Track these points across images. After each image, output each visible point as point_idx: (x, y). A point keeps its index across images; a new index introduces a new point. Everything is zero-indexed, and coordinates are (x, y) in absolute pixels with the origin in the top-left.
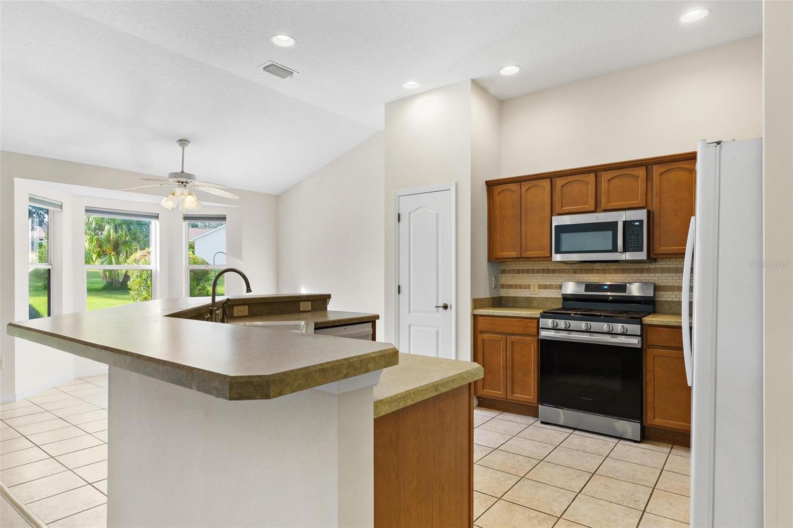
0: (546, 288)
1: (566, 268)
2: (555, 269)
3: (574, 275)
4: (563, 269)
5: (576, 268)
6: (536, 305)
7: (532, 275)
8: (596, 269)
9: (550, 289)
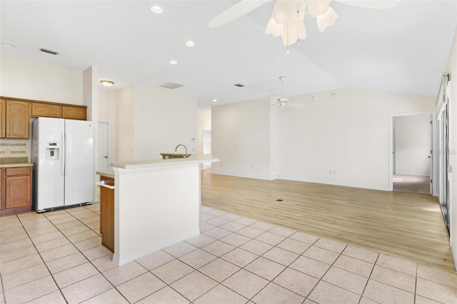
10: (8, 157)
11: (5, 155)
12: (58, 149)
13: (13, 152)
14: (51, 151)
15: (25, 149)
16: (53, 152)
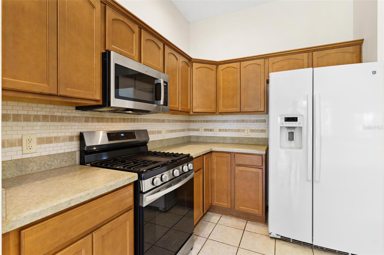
0: (51, 142)
1: (77, 115)
2: (63, 116)
3: (86, 124)
4: (74, 117)
5: (88, 116)
6: (35, 168)
7: (25, 123)
8: (106, 118)
9: (57, 142)
10: (247, 137)
11: (245, 134)
12: (301, 128)
13: (252, 131)
14: (290, 131)
15: (265, 127)
16: (292, 133)
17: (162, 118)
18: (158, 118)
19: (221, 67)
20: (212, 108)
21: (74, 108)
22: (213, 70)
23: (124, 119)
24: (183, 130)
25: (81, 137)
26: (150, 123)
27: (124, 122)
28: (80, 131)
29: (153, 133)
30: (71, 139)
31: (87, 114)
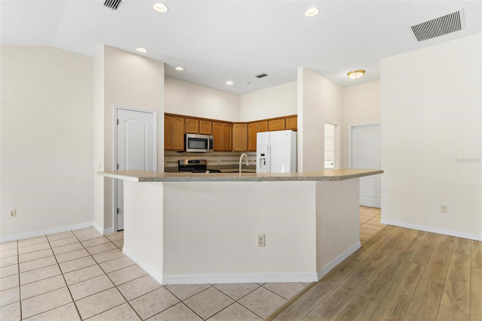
1: (178, 154)
2: (175, 155)
17: (217, 154)
18: (214, 154)
19: (250, 125)
20: (245, 148)
21: (177, 152)
22: (245, 127)
23: (196, 155)
24: (234, 161)
25: (179, 162)
26: (210, 157)
27: (196, 156)
28: (179, 159)
29: (210, 161)
30: (176, 162)
31: (181, 154)
